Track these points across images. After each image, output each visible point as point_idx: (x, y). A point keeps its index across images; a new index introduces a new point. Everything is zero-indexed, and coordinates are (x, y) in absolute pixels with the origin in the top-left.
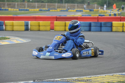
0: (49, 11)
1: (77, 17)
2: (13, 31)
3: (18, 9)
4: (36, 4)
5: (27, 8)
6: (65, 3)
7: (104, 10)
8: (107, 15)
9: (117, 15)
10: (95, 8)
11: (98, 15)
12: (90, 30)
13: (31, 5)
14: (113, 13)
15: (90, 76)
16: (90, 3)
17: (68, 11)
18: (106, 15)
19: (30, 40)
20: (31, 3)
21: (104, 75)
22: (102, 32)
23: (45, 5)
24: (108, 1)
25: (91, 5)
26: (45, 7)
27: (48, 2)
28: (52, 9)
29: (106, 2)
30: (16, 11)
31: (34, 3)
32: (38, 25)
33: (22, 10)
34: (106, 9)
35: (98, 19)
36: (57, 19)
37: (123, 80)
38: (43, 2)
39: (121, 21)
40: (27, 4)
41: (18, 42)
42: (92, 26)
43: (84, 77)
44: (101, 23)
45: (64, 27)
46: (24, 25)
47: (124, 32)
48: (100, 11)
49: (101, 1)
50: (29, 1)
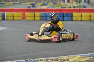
0: (21, 4)
1: (44, 9)
5: (3, 2)
7: (65, 3)
9: (76, 7)
10: (57, 2)
11: (60, 7)
14: (72, 5)
15: (56, 57)
17: (36, 4)
19: (6, 28)
21: (68, 56)
22: (65, 21)
28: (23, 3)
32: (12, 16)
35: (61, 10)
36: (28, 11)
37: (83, 60)
39: (79, 12)
43: (52, 58)
44: (63, 14)
45: (34, 17)
46: (1, 15)
47: (82, 21)
48: (62, 4)
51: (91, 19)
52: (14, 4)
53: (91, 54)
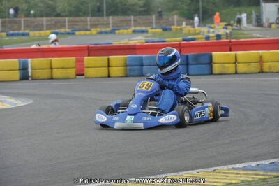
0: (74, 34)
1: (135, 46)
3: (4, 34)
4: (45, 19)
5: (24, 30)
6: (108, 15)
8: (201, 38)
9: (222, 36)
10: (173, 25)
11: (180, 39)
13: (32, 22)
14: (213, 32)
15: (164, 175)
16: (163, 13)
17: (114, 33)
18: (198, 39)
19: (32, 101)
20: (33, 19)
23: (65, 22)
24: (203, 8)
25: (164, 17)
26: (63, 26)
27: (70, 14)
28: (79, 30)
29: (199, 9)
30: (1, 36)
31: (38, 19)
32: (49, 67)
33: (13, 35)
34: (199, 26)
35: (179, 47)
36: (91, 51)
37: (237, 181)
38: (58, 15)
39: (230, 51)
40: (24, 21)
41: (4, 107)
44: (187, 57)
45: (107, 68)
46: (18, 68)
47: (239, 74)
48: (186, 29)
49: (187, 8)
50: (28, 15)
51: (262, 69)
53: (258, 163)
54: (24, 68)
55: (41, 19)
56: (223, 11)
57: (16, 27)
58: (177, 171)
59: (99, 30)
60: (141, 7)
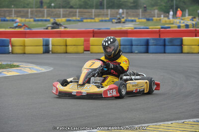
0: (82, 21)
1: (127, 31)
2: (25, 53)
3: (32, 20)
4: (62, 10)
5: (47, 17)
6: (108, 8)
8: (175, 27)
9: (190, 26)
10: (155, 17)
11: (159, 27)
12: (147, 52)
13: (52, 12)
14: (183, 23)
15: (147, 124)
16: (147, 8)
17: (112, 21)
18: (172, 27)
19: (52, 69)
20: (53, 10)
21: (170, 123)
22: (167, 54)
23: (76, 12)
24: (176, 5)
25: (148, 11)
26: (75, 15)
27: (80, 7)
28: (86, 19)
29: (173, 6)
30: (30, 21)
31: (57, 9)
32: (64, 44)
33: (38, 20)
35: (159, 33)
36: (95, 34)
38: (71, 7)
39: (196, 36)
40: (47, 11)
41: (32, 72)
42: (150, 44)
44: (165, 39)
46: (42, 45)
48: (163, 20)
49: (164, 4)
50: (49, 7)
52: (69, 21)
54: (46, 45)
55: (59, 9)
56: (191, 8)
57: (40, 15)
58: (157, 122)
59: (100, 19)
60: (131, 3)
